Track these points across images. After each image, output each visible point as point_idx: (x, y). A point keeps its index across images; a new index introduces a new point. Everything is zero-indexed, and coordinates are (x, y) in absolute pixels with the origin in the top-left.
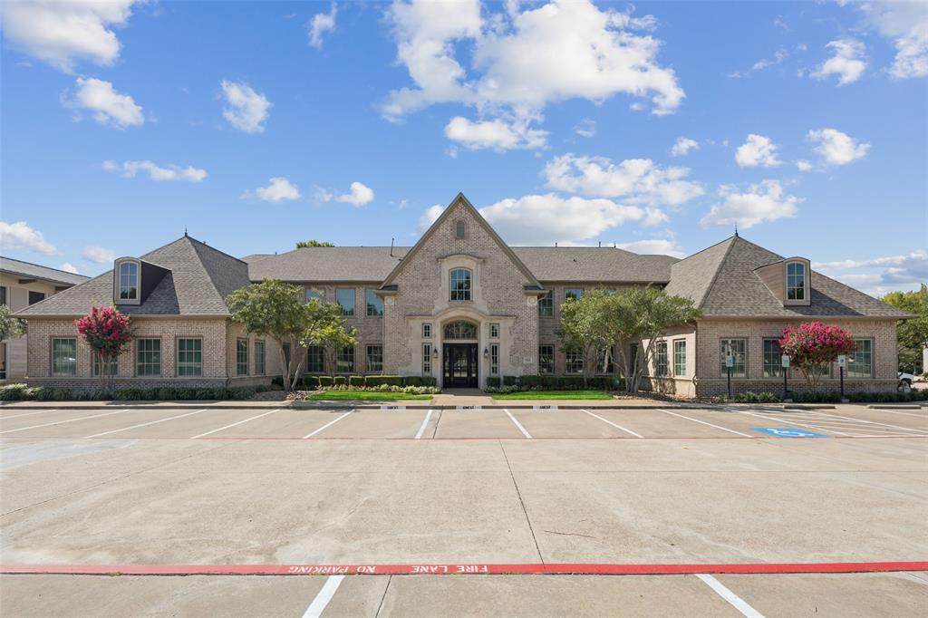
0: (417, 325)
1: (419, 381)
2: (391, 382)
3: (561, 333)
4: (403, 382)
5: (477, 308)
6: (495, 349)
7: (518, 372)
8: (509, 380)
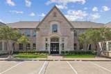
0: (44, 38)
1: (45, 52)
2: (37, 52)
3: (79, 41)
4: (41, 52)
5: (59, 34)
6: (63, 44)
7: (69, 50)
8: (67, 52)
